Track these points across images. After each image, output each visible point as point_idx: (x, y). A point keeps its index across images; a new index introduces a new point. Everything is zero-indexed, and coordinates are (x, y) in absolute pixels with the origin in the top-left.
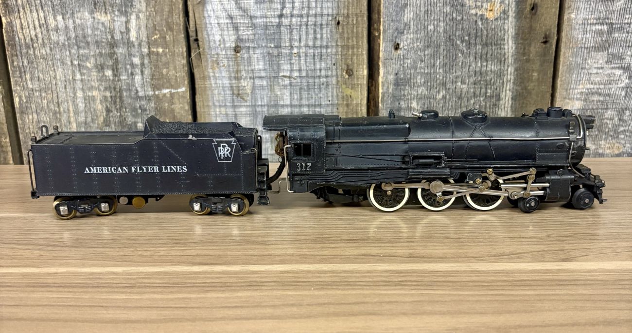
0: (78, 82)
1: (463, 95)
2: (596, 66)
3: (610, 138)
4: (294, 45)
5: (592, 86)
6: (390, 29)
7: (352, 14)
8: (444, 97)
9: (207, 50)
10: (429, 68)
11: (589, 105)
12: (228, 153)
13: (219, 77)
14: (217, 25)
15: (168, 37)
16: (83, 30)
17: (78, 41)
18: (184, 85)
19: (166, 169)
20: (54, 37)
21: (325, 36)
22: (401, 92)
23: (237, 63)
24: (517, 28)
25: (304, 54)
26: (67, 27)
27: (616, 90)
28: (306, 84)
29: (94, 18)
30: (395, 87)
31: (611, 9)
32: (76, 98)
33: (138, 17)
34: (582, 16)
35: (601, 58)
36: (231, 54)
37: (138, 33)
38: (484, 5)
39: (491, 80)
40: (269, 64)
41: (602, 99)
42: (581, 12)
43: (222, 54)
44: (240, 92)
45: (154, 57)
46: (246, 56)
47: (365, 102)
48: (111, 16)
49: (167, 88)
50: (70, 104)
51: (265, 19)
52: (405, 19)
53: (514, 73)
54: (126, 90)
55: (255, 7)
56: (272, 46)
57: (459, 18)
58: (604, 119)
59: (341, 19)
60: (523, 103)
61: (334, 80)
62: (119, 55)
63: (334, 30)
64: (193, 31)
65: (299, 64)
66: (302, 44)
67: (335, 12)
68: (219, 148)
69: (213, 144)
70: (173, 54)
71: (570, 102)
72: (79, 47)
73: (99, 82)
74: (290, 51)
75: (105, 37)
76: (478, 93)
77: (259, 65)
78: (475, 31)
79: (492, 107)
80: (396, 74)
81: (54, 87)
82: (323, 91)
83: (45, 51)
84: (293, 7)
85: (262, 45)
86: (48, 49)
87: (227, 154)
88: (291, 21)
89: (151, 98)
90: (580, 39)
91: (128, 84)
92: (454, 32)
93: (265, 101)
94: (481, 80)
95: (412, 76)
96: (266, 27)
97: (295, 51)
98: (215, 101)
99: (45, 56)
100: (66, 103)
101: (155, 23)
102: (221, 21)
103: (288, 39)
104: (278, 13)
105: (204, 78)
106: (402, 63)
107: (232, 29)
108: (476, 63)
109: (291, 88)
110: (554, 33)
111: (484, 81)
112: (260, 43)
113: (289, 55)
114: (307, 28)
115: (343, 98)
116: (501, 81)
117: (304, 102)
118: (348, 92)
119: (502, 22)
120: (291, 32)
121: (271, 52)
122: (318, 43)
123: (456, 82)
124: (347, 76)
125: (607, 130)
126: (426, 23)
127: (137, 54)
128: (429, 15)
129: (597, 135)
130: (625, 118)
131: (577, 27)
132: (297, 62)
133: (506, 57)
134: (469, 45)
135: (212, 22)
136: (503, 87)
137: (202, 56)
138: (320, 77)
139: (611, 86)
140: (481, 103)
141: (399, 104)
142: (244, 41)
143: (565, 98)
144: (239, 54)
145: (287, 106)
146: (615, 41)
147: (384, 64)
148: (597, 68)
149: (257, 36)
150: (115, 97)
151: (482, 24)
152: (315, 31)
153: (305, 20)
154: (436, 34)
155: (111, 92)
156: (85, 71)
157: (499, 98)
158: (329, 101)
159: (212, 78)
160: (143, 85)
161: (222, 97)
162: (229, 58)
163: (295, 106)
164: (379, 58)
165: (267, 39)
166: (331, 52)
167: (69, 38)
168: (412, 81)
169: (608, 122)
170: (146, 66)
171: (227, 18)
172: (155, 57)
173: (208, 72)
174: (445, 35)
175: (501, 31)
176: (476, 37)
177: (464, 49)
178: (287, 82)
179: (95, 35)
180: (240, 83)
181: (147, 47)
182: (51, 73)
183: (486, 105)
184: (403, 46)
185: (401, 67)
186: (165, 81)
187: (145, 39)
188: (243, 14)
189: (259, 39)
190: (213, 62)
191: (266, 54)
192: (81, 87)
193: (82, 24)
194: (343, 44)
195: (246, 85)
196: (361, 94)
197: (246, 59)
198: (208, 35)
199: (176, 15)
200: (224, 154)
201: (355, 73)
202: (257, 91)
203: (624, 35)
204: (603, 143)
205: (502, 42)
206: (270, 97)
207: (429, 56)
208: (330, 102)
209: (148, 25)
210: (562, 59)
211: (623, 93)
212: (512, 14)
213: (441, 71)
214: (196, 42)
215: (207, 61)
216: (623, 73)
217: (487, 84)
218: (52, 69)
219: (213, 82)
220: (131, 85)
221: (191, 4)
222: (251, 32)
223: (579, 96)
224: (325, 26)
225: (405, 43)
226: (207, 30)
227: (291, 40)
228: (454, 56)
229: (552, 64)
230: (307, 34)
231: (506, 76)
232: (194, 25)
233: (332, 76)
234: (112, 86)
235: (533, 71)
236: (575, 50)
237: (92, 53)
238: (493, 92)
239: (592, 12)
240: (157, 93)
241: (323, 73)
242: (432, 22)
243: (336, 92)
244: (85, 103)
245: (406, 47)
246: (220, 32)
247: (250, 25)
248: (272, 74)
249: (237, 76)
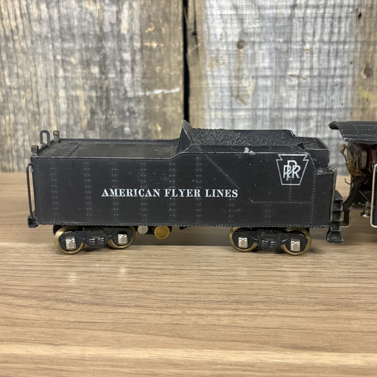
0: (61, 80)
4: (306, 40)
9: (206, 45)
12: (296, 173)
13: (217, 76)
14: (219, 17)
15: (163, 30)
16: (68, 20)
17: (63, 32)
18: (178, 85)
19: (210, 193)
20: (36, 29)
21: (343, 30)
23: (240, 60)
25: (317, 51)
26: (51, 18)
28: (317, 85)
29: (81, 7)
32: (58, 98)
33: (131, 7)
36: (232, 50)
37: (130, 25)
40: (276, 61)
43: (223, 50)
44: (241, 93)
45: (146, 52)
46: (250, 52)
48: (101, 5)
49: (159, 88)
50: (51, 104)
51: (275, 10)
54: (114, 90)
59: (363, 10)
61: (350, 81)
62: (107, 50)
63: (354, 24)
64: (191, 23)
65: (311, 61)
66: (317, 38)
67: (357, 3)
68: (285, 166)
69: (277, 160)
70: (168, 50)
72: (63, 40)
73: (84, 81)
74: (301, 47)
75: (92, 29)
77: (264, 63)
81: (34, 85)
82: (336, 93)
83: (26, 44)
85: (269, 40)
86: (29, 42)
87: (295, 175)
88: (305, 13)
89: (141, 99)
91: (116, 83)
93: (268, 104)
96: (275, 19)
97: (308, 46)
98: (211, 104)
99: (26, 50)
100: (46, 103)
101: (150, 14)
102: (225, 12)
103: (299, 33)
104: (290, 3)
105: (201, 77)
107: (236, 21)
109: (299, 89)
112: (267, 37)
113: (299, 52)
114: (323, 21)
115: (359, 101)
117: (314, 105)
118: (365, 94)
120: (304, 25)
121: (279, 47)
122: (335, 38)
124: (365, 77)
127: (128, 49)
132: (309, 59)
135: (215, 13)
137: (200, 52)
138: (333, 77)
142: (249, 35)
144: (241, 50)
145: (292, 109)
149: (264, 29)
150: (101, 97)
152: (332, 25)
153: (321, 11)
155: (97, 92)
156: (69, 68)
158: (342, 104)
159: (209, 78)
160: (133, 85)
161: (219, 99)
162: (230, 55)
163: (303, 110)
165: (275, 33)
166: (348, 49)
167: (52, 30)
170: (137, 63)
171: (231, 9)
172: (148, 52)
173: (206, 71)
178: (295, 82)
179: (82, 26)
180: (241, 83)
181: (140, 41)
182: (31, 69)
186: (158, 80)
187: (137, 32)
188: (250, 4)
189: (266, 33)
190: (212, 58)
191: (273, 50)
192: (64, 85)
193: (68, 14)
194: (364, 39)
195: (247, 85)
197: (249, 56)
198: (209, 28)
199: (174, 4)
200: (291, 175)
201: (375, 73)
202: (259, 92)
206: (274, 100)
208: (343, 106)
209: (142, 16)
214: (194, 37)
215: (205, 58)
218: (33, 64)
219: (210, 82)
220: (119, 84)
222: (257, 25)
224: (344, 19)
226: (208, 23)
227: (303, 34)
230: (323, 27)
232: (193, 17)
233: (348, 76)
234: (99, 85)
237: (77, 47)
240: (148, 93)
241: (338, 72)
243: (351, 95)
244: (68, 104)
246: (222, 25)
247: (257, 17)
248: (279, 74)
249: (237, 74)
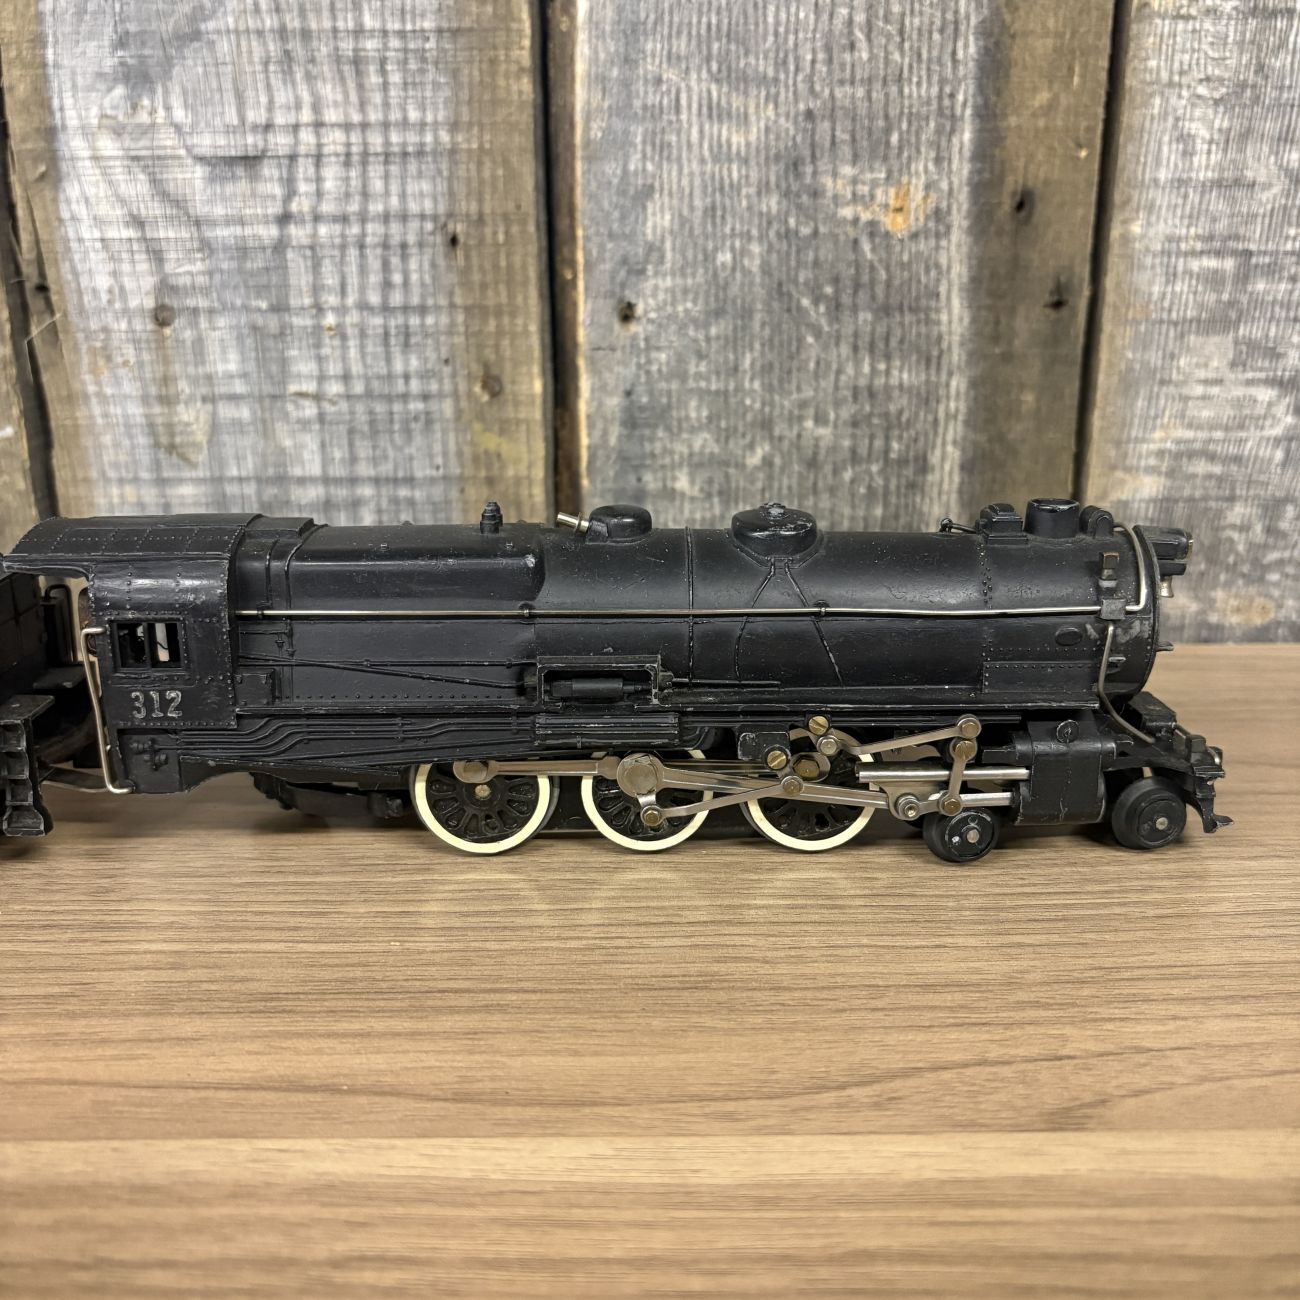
1: (821, 457)
2: (1202, 374)
3: (1240, 582)
4: (325, 303)
5: (1189, 434)
6: (604, 260)
7: (493, 213)
8: (767, 462)
9: (74, 317)
10: (723, 377)
11: (1182, 488)
13: (113, 396)
14: (98, 245)
18: (9, 420)
21: (414, 277)
22: (642, 445)
23: (165, 356)
24: (974, 262)
25: (356, 331)
27: (1259, 445)
28: (365, 417)
30: (625, 432)
31: (1245, 210)
34: (1162, 228)
35: (1216, 351)
36: (145, 331)
38: (879, 193)
39: (900, 412)
40: (257, 358)
41: (1217, 469)
42: (1158, 218)
43: (120, 331)
44: (178, 440)
46: (188, 335)
47: (539, 472)
51: (239, 228)
52: (649, 231)
53: (967, 393)
55: (209, 191)
56: (264, 305)
57: (805, 231)
58: (1224, 528)
59: (460, 228)
60: (994, 481)
61: (447, 408)
63: (441, 262)
64: (29, 262)
66: (350, 300)
67: (442, 209)
71: (1127, 477)
74: (314, 322)
76: (863, 451)
77: (227, 362)
78: (852, 271)
79: (903, 490)
80: (628, 394)
82: (418, 440)
84: (319, 194)
85: (232, 304)
88: (315, 235)
90: (1155, 297)
92: (793, 273)
93: (250, 466)
94: (871, 415)
95: (674, 400)
96: (242, 251)
97: (330, 319)
98: (107, 468)
102: (112, 233)
103: (306, 286)
104: (274, 209)
105: (71, 399)
106: (643, 361)
107: (144, 256)
108: (858, 364)
109: (322, 430)
110: (1082, 280)
111: (880, 415)
112: (228, 296)
113: (312, 334)
114: (362, 256)
115: (476, 459)
116: (930, 418)
117: (365, 469)
118: (491, 442)
119: (932, 242)
120: (316, 267)
121: (260, 323)
122: (396, 299)
123: (801, 419)
124: (486, 398)
125: (1231, 559)
126: (710, 246)
128: (718, 220)
129: (1202, 574)
130: (1284, 525)
131: (1149, 261)
132: (338, 352)
133: (945, 345)
134: (835, 308)
135: (86, 235)
136: (936, 433)
137: (61, 336)
138: (405, 397)
139: (1243, 434)
140: (872, 478)
141: (639, 480)
142: (181, 291)
143: (1113, 468)
144: (167, 331)
145: (313, 480)
146: (1257, 302)
147: (592, 362)
148: (1206, 382)
149: (218, 276)
151: (873, 250)
152: (386, 266)
153: (355, 230)
154: (738, 275)
157: (923, 466)
158: (438, 468)
159: (94, 400)
161: (126, 454)
162: (139, 341)
163: (338, 481)
164: (575, 345)
165: (247, 287)
166: (436, 324)
168: (674, 413)
169: (1235, 536)
171: (127, 224)
173: (83, 383)
174: (767, 280)
175: (927, 270)
176: (857, 286)
177: (823, 322)
178: (310, 410)
180: (176, 413)
183: (886, 487)
184: (646, 312)
185: (642, 373)
188: (174, 212)
189: (224, 286)
190: (93, 351)
191: (246, 331)
194: (470, 302)
195: (192, 419)
196: (530, 451)
198: (76, 274)
201: (508, 388)
202: (224, 437)
203: (1283, 286)
204: (1219, 594)
205: (933, 304)
206: (264, 455)
207: (722, 342)
208: (441, 473)
210: (1104, 355)
211: (1279, 455)
212: (959, 220)
213: (757, 385)
214: (41, 295)
215: (76, 349)
216: (1279, 397)
217: (891, 424)
219: (97, 410)
221: (20, 181)
222: (199, 266)
223: (1152, 461)
224: (415, 251)
225: (651, 301)
226: (71, 261)
227: (317, 289)
228: (794, 344)
229: (1077, 370)
230: (363, 270)
231: (944, 400)
232: (34, 244)
233: (441, 395)
235: (1022, 387)
236: (1142, 328)
238: (908, 447)
239: (1192, 218)
241: (415, 386)
242: (728, 243)
243: (457, 443)
245: (653, 315)
246: (110, 267)
247: (196, 245)
248: (268, 389)
249: (164, 392)
